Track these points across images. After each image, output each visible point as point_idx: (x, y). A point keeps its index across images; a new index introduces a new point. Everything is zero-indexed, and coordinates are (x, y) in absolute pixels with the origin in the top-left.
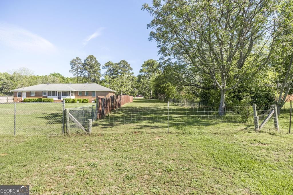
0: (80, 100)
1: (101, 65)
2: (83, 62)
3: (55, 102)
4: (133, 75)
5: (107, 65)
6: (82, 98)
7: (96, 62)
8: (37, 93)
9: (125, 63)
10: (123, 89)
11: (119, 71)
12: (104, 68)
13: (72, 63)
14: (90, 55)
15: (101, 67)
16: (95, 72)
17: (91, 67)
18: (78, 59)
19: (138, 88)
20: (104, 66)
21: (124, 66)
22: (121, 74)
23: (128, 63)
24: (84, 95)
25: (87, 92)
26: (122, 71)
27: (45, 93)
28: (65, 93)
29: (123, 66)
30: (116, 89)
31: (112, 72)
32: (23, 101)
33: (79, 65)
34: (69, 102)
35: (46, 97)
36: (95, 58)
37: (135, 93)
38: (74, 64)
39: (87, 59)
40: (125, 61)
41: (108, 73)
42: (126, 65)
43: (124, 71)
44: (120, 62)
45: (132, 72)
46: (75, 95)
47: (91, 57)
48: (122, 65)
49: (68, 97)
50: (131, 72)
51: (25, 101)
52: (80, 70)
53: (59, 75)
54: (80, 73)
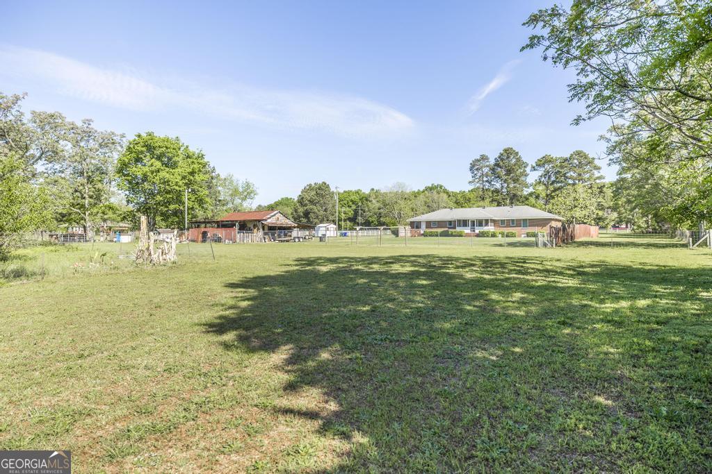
0: (503, 234)
1: (527, 165)
2: (492, 162)
3: (468, 235)
4: (603, 181)
5: (542, 162)
6: (506, 230)
7: (519, 160)
8: (440, 224)
9: (582, 157)
10: (578, 213)
11: (568, 175)
12: (535, 170)
13: (474, 167)
14: (506, 147)
15: (528, 169)
16: (518, 180)
17: (509, 172)
18: (484, 158)
19: (618, 208)
20: (534, 165)
21: (580, 163)
22: (574, 180)
23: (591, 156)
24: (508, 226)
25: (513, 220)
26: (575, 175)
27: (450, 222)
28: (480, 223)
29: (578, 163)
30: (563, 213)
31: (553, 178)
32: (422, 235)
33: (486, 170)
34: (488, 236)
35: (455, 228)
36: (517, 153)
37: (608, 221)
38: (477, 169)
39: (499, 157)
40: (581, 152)
41: (543, 179)
42: (586, 160)
43: (580, 175)
44: (572, 155)
45: (599, 175)
46: (494, 226)
47: (508, 152)
48: (576, 161)
49: (485, 229)
50: (597, 174)
51: (425, 235)
52: (486, 179)
53: (441, 187)
54: (487, 184)
